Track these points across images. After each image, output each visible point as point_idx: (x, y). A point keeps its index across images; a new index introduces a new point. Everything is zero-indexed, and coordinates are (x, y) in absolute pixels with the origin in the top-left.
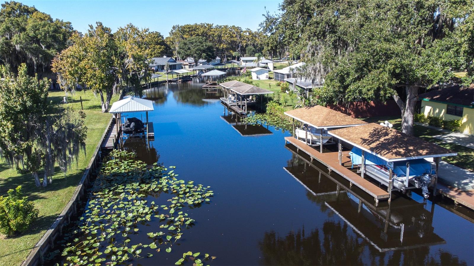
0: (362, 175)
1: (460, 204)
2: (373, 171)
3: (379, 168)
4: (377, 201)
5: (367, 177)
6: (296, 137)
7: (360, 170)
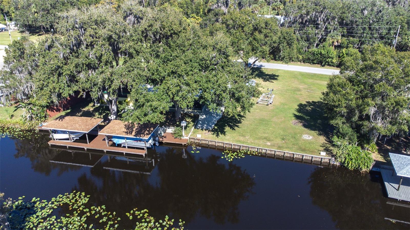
0: (127, 147)
1: (165, 143)
2: (134, 144)
3: (136, 142)
4: (144, 156)
5: (129, 147)
6: (54, 139)
7: (122, 145)
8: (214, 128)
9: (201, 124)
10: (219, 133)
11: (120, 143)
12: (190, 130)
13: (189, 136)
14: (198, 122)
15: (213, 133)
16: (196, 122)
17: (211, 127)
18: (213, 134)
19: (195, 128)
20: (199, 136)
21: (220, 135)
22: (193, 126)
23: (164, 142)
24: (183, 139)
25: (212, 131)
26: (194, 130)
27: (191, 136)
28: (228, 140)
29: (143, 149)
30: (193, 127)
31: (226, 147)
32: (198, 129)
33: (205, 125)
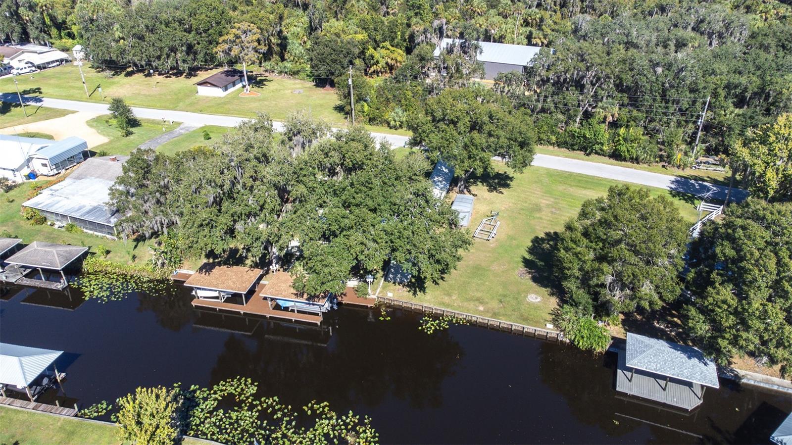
0: (296, 312)
1: (346, 304)
3: (308, 306)
4: (319, 323)
6: (198, 298)
7: (290, 308)
8: (411, 281)
9: (393, 274)
10: (417, 289)
11: (287, 306)
12: (379, 283)
13: (376, 295)
14: (389, 270)
15: (408, 289)
16: (387, 270)
17: (407, 279)
18: (409, 291)
19: (385, 280)
20: (390, 295)
21: (418, 293)
22: (382, 277)
23: (344, 302)
24: (369, 299)
25: (408, 286)
26: (383, 283)
27: (379, 293)
28: (429, 301)
29: (317, 314)
30: (383, 279)
31: (425, 311)
32: (389, 281)
33: (399, 276)
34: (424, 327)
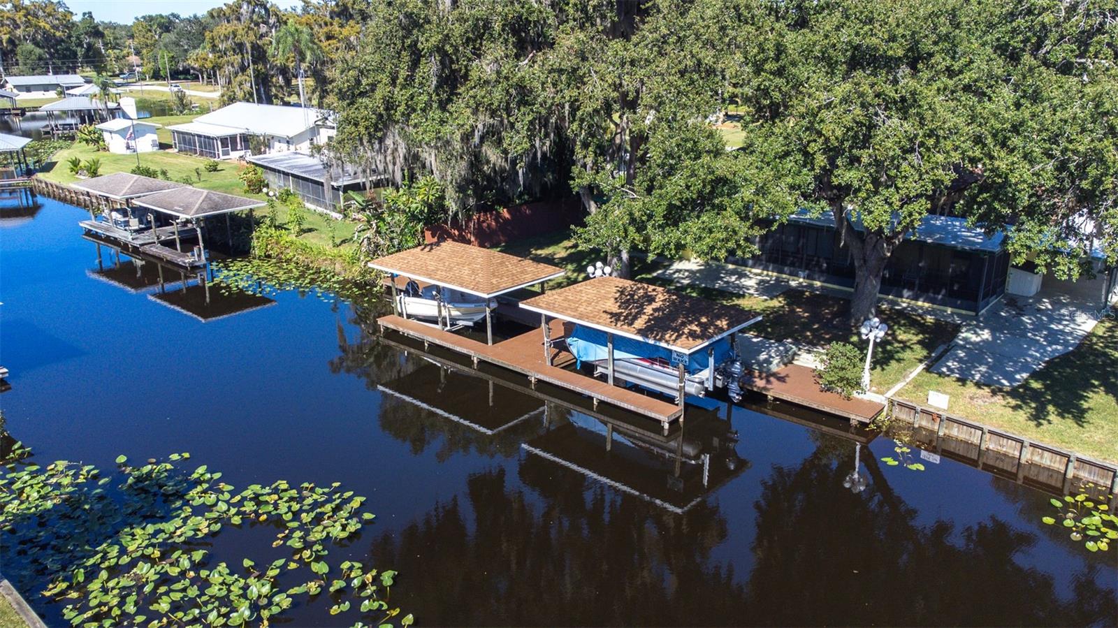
0: (611, 381)
1: (776, 399)
2: (635, 370)
3: (647, 364)
4: (666, 426)
8: (1025, 385)
9: (960, 360)
10: (1051, 408)
11: (591, 358)
12: (902, 374)
13: (889, 394)
14: (946, 351)
15: (1013, 402)
16: (941, 349)
17: (1011, 378)
18: (1015, 408)
19: (928, 369)
20: (938, 400)
21: (1052, 417)
22: (921, 361)
23: (770, 395)
24: (861, 401)
25: (1013, 393)
26: (919, 375)
27: (896, 394)
28: (1098, 447)
29: (670, 400)
30: (921, 366)
32: (941, 374)
33: (983, 369)
34: (1068, 523)
